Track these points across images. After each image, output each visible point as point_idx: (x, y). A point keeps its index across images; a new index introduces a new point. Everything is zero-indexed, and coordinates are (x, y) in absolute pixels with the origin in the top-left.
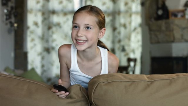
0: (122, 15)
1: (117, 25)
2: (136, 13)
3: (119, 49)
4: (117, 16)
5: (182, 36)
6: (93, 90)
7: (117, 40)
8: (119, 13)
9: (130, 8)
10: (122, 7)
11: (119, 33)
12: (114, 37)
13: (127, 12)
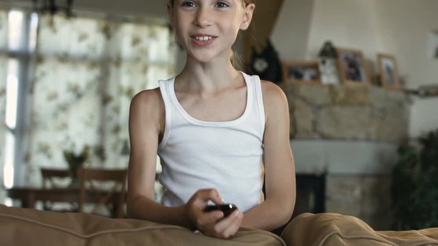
0: (124, 68)
1: (112, 91)
2: (160, 64)
3: (115, 148)
4: (113, 70)
5: (315, 124)
6: (322, 239)
7: (110, 126)
8: (118, 62)
9: (145, 52)
10: (126, 49)
11: (117, 110)
12: (104, 119)
13: (136, 60)
